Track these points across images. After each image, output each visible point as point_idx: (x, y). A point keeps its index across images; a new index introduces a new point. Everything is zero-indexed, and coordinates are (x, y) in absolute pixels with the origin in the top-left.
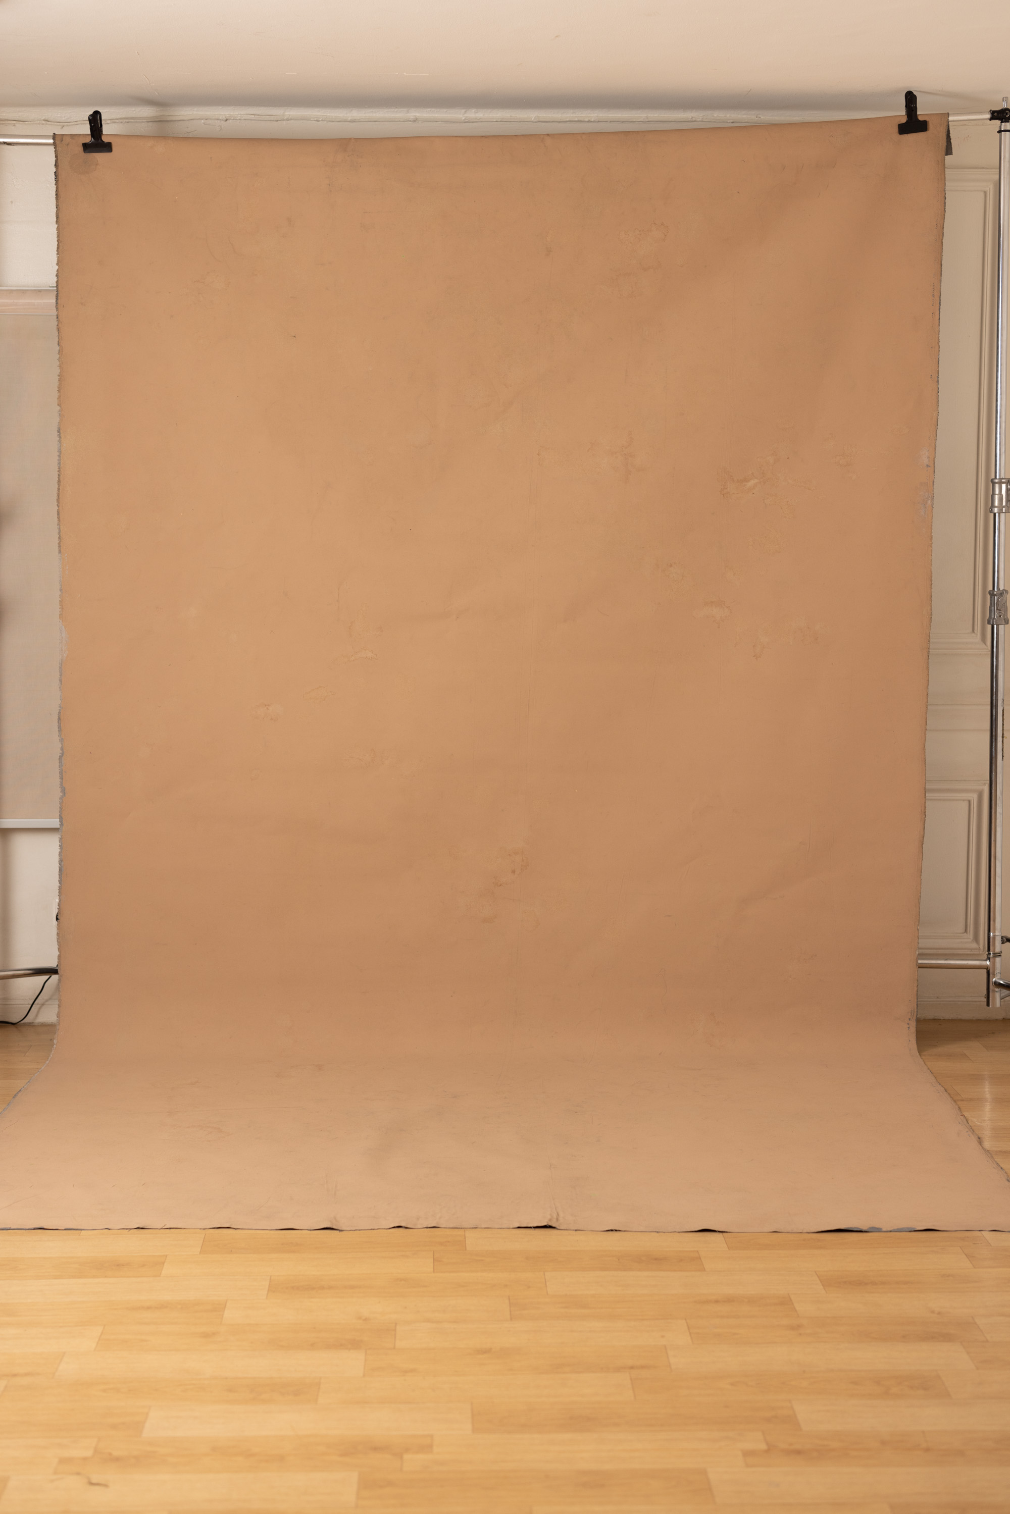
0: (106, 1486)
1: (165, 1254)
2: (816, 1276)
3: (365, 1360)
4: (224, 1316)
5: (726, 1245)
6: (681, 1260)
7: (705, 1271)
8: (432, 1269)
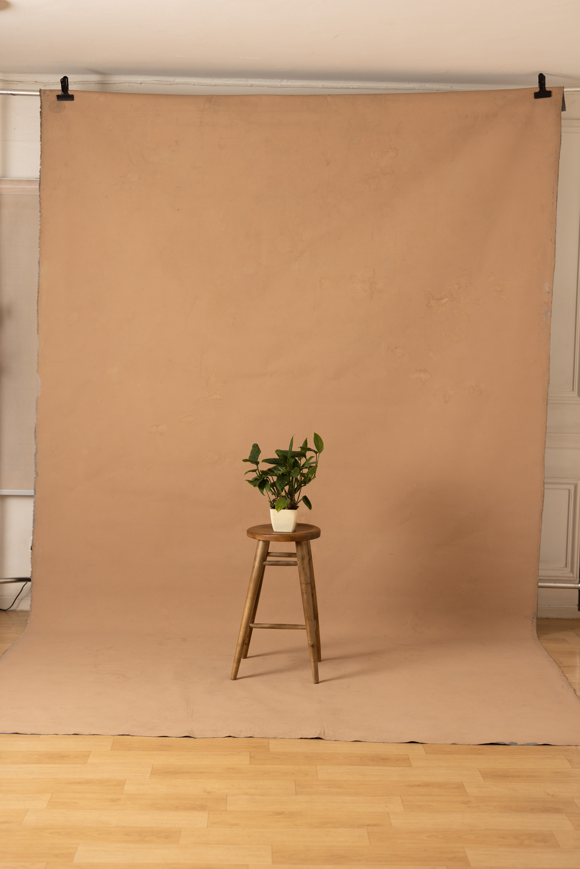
1: (90, 750)
2: (479, 771)
3: (208, 818)
4: (124, 789)
5: (424, 752)
6: (398, 760)
7: (412, 767)
8: (249, 763)
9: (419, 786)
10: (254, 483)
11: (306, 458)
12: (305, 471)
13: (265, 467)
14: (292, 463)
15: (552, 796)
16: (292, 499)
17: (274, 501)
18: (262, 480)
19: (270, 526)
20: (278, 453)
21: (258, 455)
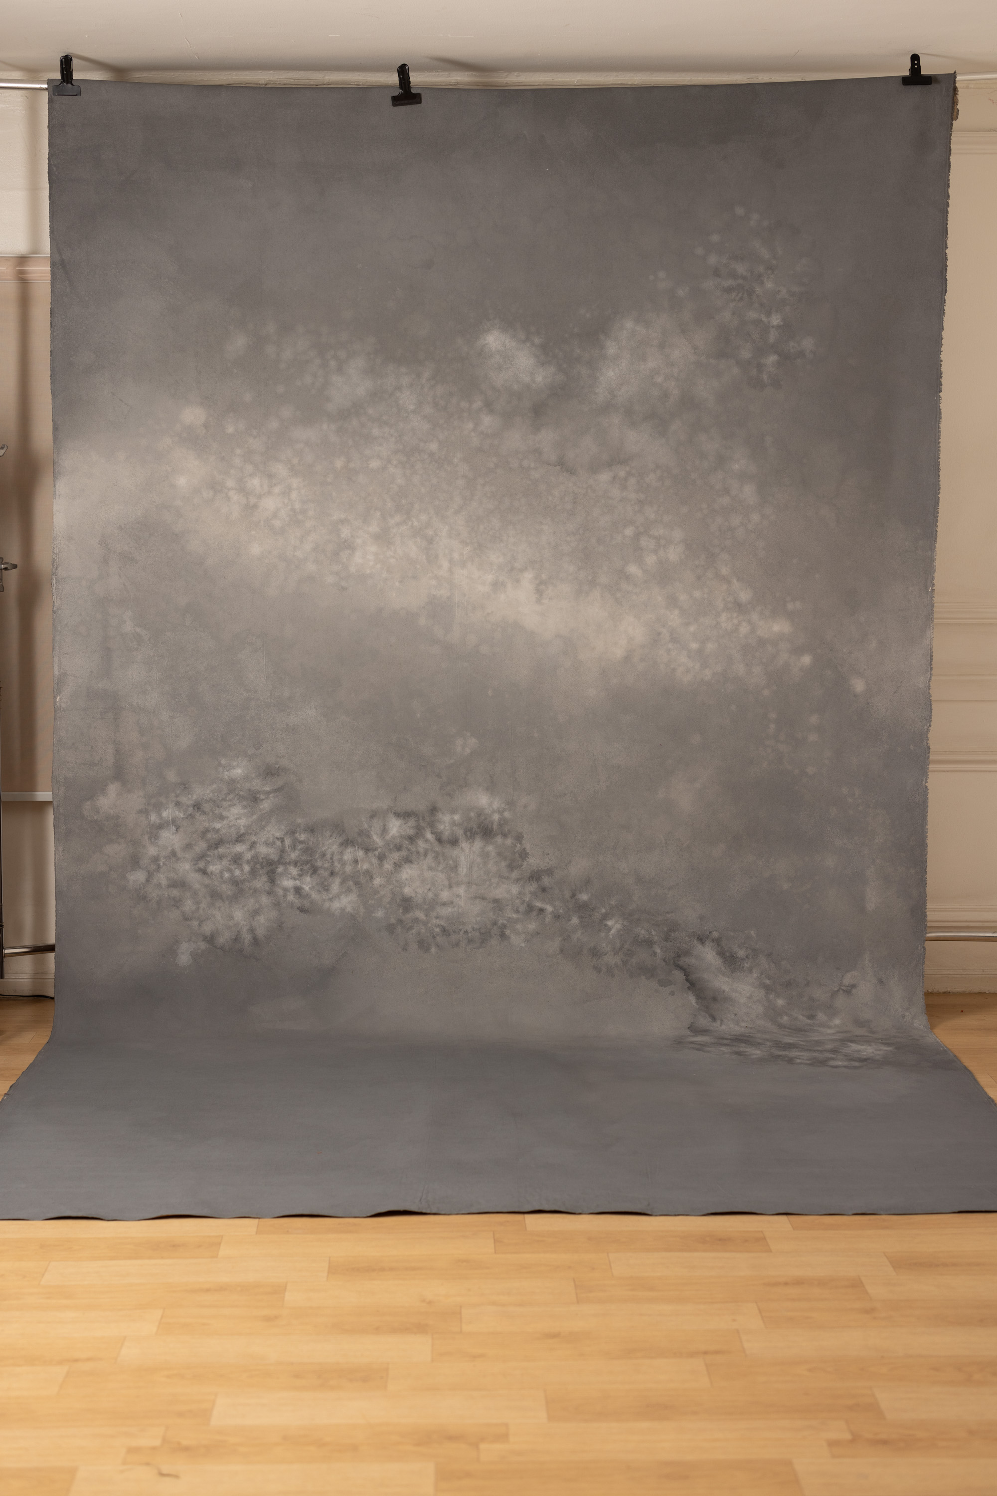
0: (176, 1477)
1: (221, 1234)
2: (885, 1257)
3: (433, 1345)
4: (285, 1299)
5: (791, 1225)
6: (746, 1241)
7: (771, 1252)
8: (494, 1251)
9: (786, 1284)
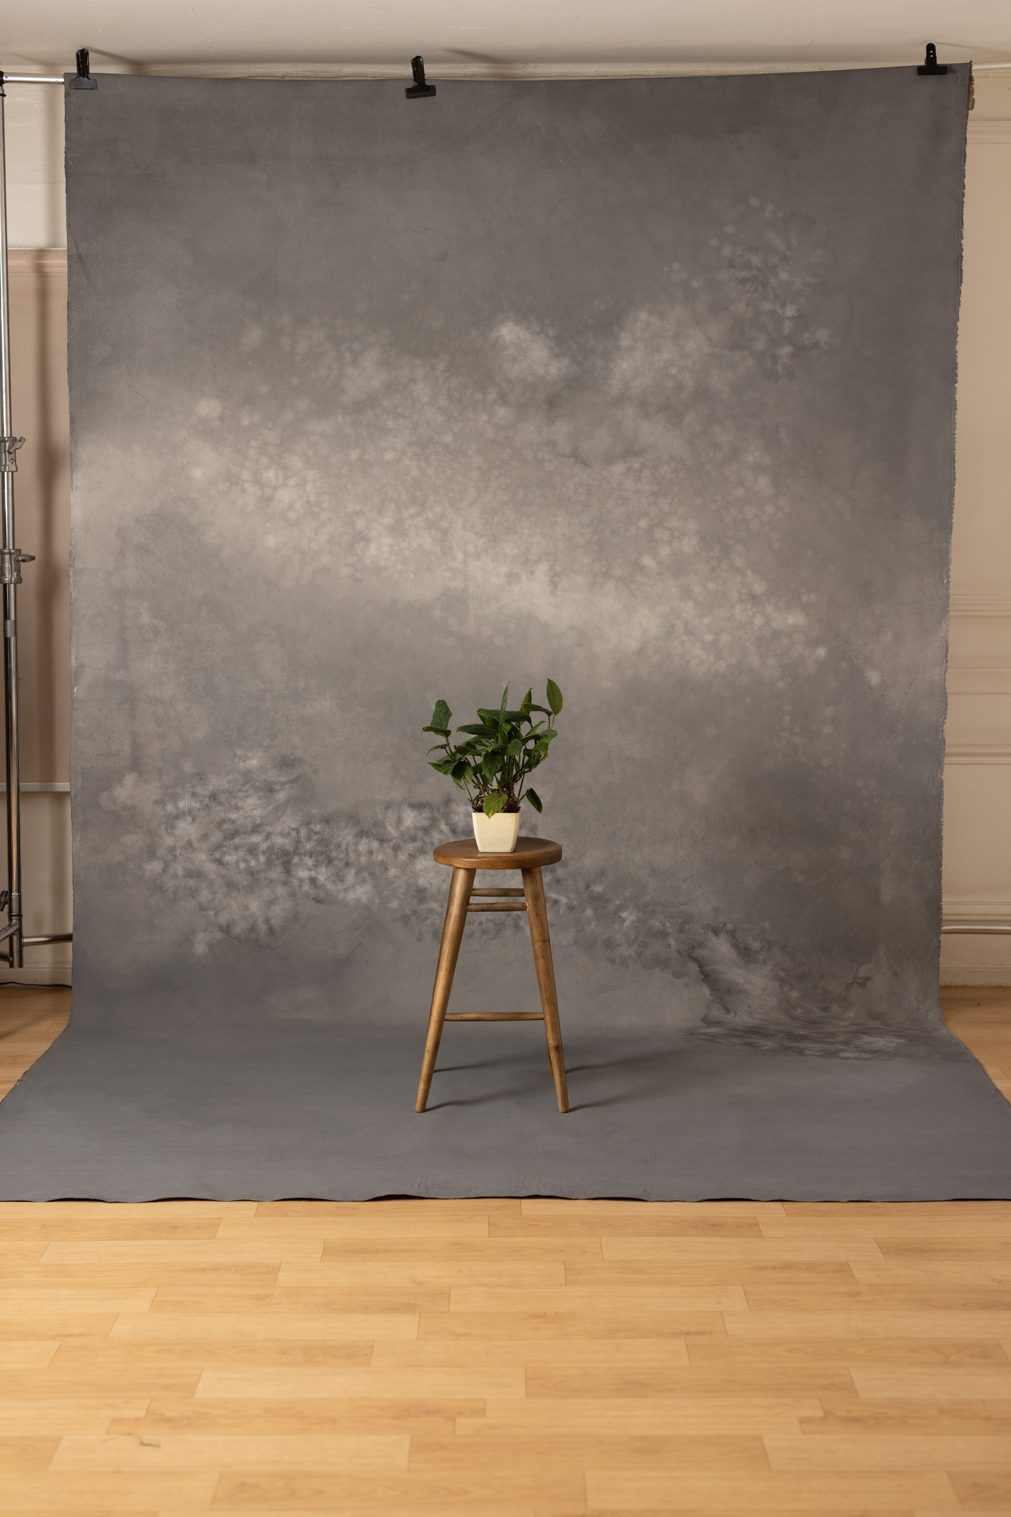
0: (158, 1446)
1: (220, 1216)
2: (876, 1243)
3: (419, 1324)
4: (278, 1278)
5: (784, 1212)
6: (739, 1226)
7: (763, 1237)
8: (488, 1234)
9: (774, 1268)
10: (444, 768)
11: (530, 723)
12: (531, 745)
13: (460, 739)
14: (506, 733)
15: (1000, 1282)
16: (510, 794)
17: (479, 799)
18: (459, 763)
19: (473, 844)
20: (482, 714)
21: (448, 720)
